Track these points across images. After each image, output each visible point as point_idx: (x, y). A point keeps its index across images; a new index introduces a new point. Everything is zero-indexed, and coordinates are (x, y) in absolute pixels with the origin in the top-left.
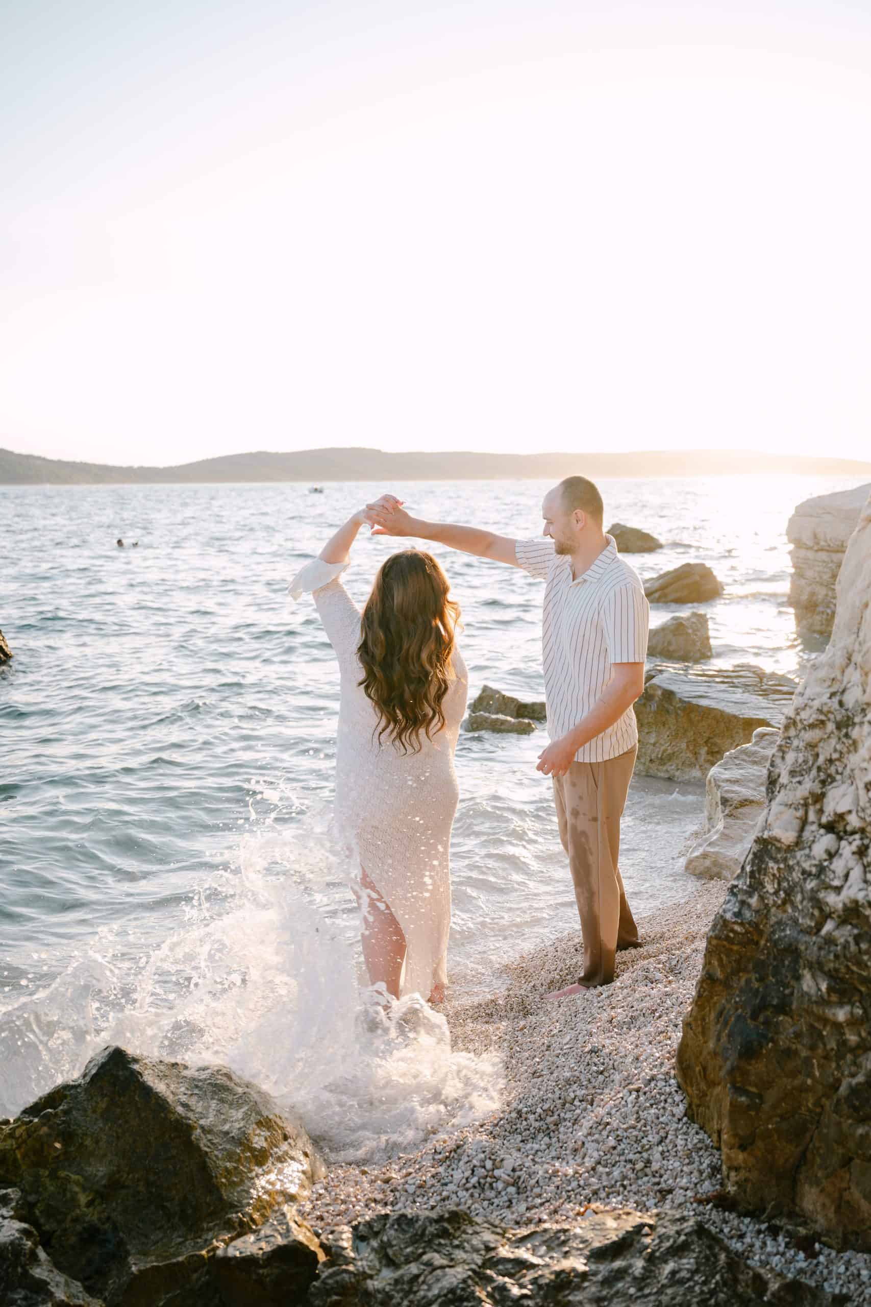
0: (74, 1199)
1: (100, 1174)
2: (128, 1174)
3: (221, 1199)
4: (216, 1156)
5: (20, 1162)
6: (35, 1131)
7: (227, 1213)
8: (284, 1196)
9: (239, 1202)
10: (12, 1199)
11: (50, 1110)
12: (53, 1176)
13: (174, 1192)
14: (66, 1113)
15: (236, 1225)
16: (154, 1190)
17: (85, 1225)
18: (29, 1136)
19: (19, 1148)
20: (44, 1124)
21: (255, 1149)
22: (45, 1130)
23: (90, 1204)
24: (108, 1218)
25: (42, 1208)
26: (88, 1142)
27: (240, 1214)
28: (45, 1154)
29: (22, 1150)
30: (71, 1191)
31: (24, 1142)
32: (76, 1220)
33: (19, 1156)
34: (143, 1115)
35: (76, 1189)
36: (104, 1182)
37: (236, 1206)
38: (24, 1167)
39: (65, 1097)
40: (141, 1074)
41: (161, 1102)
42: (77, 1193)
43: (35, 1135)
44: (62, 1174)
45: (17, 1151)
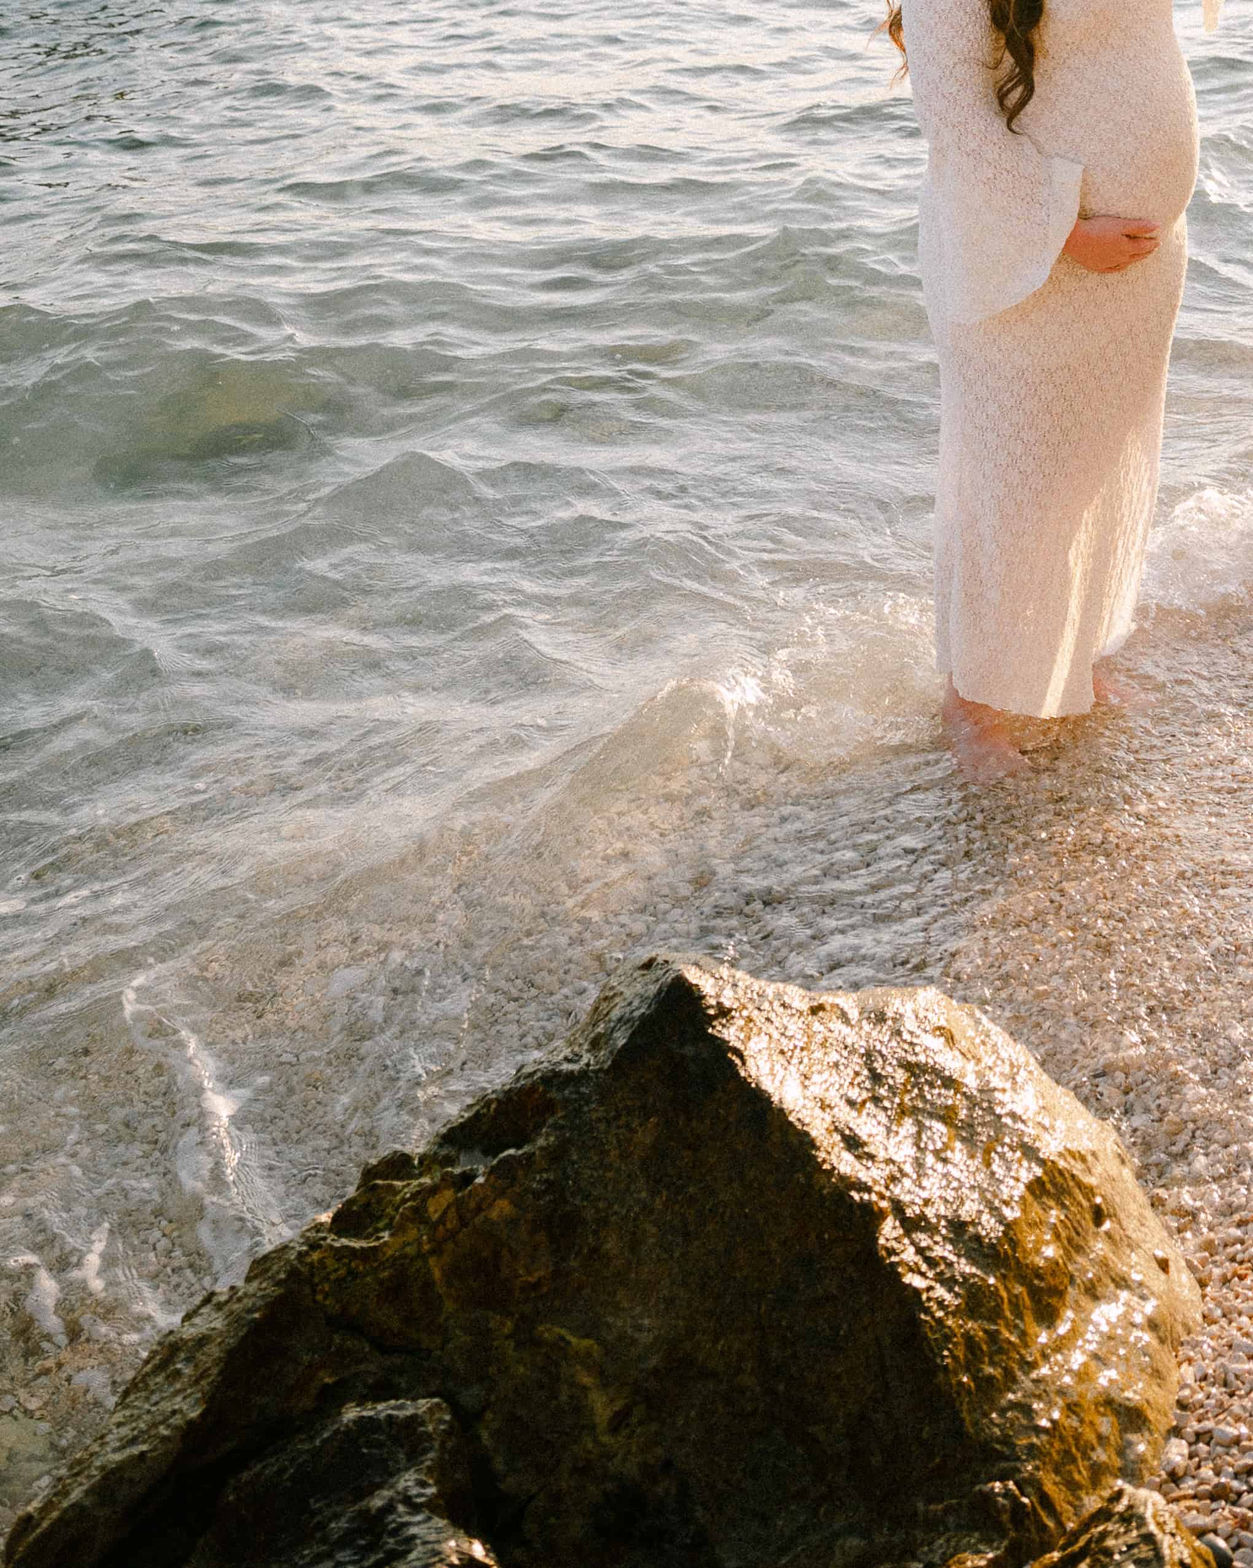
0: (578, 1408)
1: (645, 1338)
2: (715, 1341)
3: (959, 1432)
4: (941, 1304)
5: (441, 1289)
6: (479, 1209)
7: (976, 1479)
8: (1117, 1413)
9: (1006, 1440)
10: (429, 1437)
11: (512, 1151)
12: (525, 1338)
13: (834, 1399)
14: (556, 1155)
15: (1005, 1517)
16: (781, 1387)
17: (609, 1486)
18: (463, 1222)
19: (437, 1251)
20: (502, 1194)
21: (1038, 1273)
22: (502, 1208)
23: (618, 1423)
24: (668, 1464)
25: (495, 1425)
26: (611, 1245)
27: (1011, 1484)
28: (505, 1272)
29: (446, 1259)
30: (573, 1385)
31: (452, 1235)
32: (583, 1470)
33: (437, 1274)
34: (751, 1174)
35: (586, 1380)
36: (653, 1362)
37: (1001, 1457)
38: (449, 1306)
39: (550, 1107)
40: (739, 1054)
41: (795, 1141)
42: (585, 1388)
43: (477, 1220)
44: (548, 1331)
45: (432, 1261)
